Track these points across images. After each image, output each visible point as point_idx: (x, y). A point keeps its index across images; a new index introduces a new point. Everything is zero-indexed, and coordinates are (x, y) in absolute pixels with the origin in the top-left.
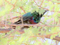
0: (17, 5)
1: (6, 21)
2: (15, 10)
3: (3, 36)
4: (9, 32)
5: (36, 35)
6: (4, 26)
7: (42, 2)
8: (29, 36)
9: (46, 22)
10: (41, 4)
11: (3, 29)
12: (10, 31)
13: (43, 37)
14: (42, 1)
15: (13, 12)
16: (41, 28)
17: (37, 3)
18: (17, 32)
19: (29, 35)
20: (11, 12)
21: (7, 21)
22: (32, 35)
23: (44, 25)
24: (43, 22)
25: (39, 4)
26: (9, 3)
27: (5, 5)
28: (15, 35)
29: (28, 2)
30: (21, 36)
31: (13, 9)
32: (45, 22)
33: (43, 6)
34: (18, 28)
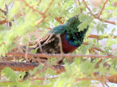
0: (50, 14)
1: (27, 47)
2: (47, 25)
3: (20, 77)
4: (32, 70)
5: (90, 76)
6: (23, 58)
7: (103, 9)
8: (75, 77)
9: (111, 50)
10: (99, 13)
11: (20, 63)
12: (36, 67)
13: (104, 80)
14: (102, 7)
15: (41, 29)
16: (101, 61)
17: (91, 9)
18: (49, 68)
19: (74, 75)
20: (38, 28)
21: (30, 46)
22: (80, 75)
23: (106, 55)
24: (105, 48)
25: (95, 11)
26: (34, 11)
27: (24, 15)
28: (46, 75)
29: (72, 7)
30: (58, 78)
31: (43, 21)
32: (108, 50)
33: (104, 16)
34: (52, 62)
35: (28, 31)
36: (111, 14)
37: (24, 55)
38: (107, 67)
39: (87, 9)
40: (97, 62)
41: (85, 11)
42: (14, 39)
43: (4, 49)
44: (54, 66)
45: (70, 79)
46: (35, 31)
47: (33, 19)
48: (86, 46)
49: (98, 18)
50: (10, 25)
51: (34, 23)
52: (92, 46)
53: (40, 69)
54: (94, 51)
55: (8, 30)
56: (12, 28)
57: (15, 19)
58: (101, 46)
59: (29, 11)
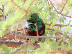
0: (30, 11)
1: (16, 32)
4: (19, 46)
5: (55, 50)
6: (13, 39)
7: (63, 8)
9: (68, 34)
10: (61, 10)
11: (12, 42)
12: (22, 45)
13: (64, 53)
14: (63, 7)
16: (62, 41)
17: (56, 8)
18: (30, 46)
19: (46, 50)
22: (49, 50)
23: (66, 37)
24: (65, 33)
25: (58, 10)
26: (20, 9)
27: (14, 11)
28: (28, 50)
29: (44, 7)
30: (35, 51)
33: (64, 12)
34: (31, 41)
35: (16, 22)
36: (69, 11)
37: (14, 36)
38: (66, 45)
39: (53, 8)
40: (60, 41)
41: (53, 9)
42: (8, 27)
43: (1, 33)
44: (33, 44)
45: (43, 52)
46: (21, 22)
47: (20, 14)
48: (53, 31)
49: (60, 14)
50: (6, 18)
51: (20, 16)
52: (57, 31)
53: (24, 46)
54: (58, 35)
55: (4, 21)
56: (7, 19)
57: (8, 14)
58: (63, 31)
59: (17, 9)
